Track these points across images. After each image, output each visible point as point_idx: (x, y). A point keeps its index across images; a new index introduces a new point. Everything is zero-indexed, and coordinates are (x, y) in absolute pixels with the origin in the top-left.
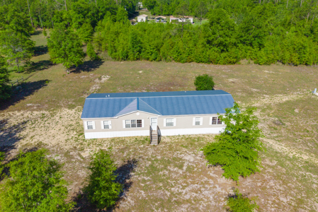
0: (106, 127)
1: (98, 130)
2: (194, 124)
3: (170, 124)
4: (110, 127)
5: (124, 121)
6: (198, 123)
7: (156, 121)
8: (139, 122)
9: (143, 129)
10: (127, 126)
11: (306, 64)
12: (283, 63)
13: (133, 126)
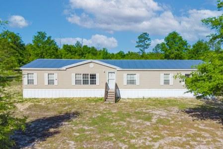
0: (51, 82)
2: (162, 83)
3: (132, 82)
4: (56, 83)
5: (74, 75)
6: (167, 82)
7: (114, 76)
8: (93, 77)
10: (77, 82)
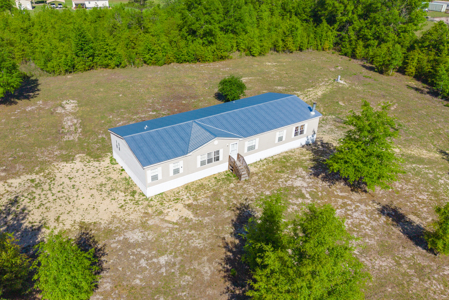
0: (176, 171)
1: (166, 178)
3: (251, 148)
4: (181, 171)
5: (199, 157)
7: (236, 147)
8: (217, 153)
9: (222, 162)
10: (202, 163)
11: (301, 50)
12: (278, 51)
13: (210, 161)
